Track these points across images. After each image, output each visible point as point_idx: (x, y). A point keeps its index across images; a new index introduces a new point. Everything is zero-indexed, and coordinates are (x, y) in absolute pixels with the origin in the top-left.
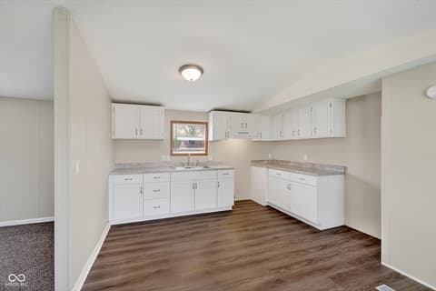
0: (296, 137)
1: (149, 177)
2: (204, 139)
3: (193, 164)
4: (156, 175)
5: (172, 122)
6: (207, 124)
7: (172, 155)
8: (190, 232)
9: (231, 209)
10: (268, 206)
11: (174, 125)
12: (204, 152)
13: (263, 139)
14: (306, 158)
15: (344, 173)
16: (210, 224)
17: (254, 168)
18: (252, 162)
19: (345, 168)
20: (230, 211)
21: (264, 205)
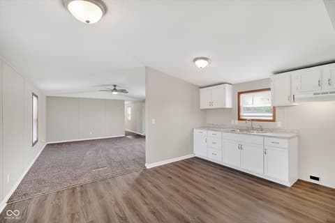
4: (214, 132)
5: (239, 93)
7: (239, 119)
12: (271, 118)
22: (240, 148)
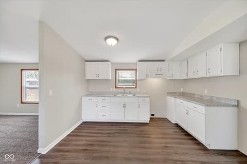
0: (196, 77)
1: (100, 99)
2: (134, 79)
3: (127, 93)
4: (104, 98)
5: (116, 70)
6: (136, 70)
7: (116, 88)
8: (115, 131)
9: (148, 122)
10: (177, 124)
11: (117, 72)
12: (135, 87)
13: (173, 78)
14: (206, 91)
15: (237, 106)
16: (129, 129)
17: (169, 98)
18: (168, 93)
19: (238, 101)
20: (147, 123)
21: (173, 123)
22: (124, 106)
